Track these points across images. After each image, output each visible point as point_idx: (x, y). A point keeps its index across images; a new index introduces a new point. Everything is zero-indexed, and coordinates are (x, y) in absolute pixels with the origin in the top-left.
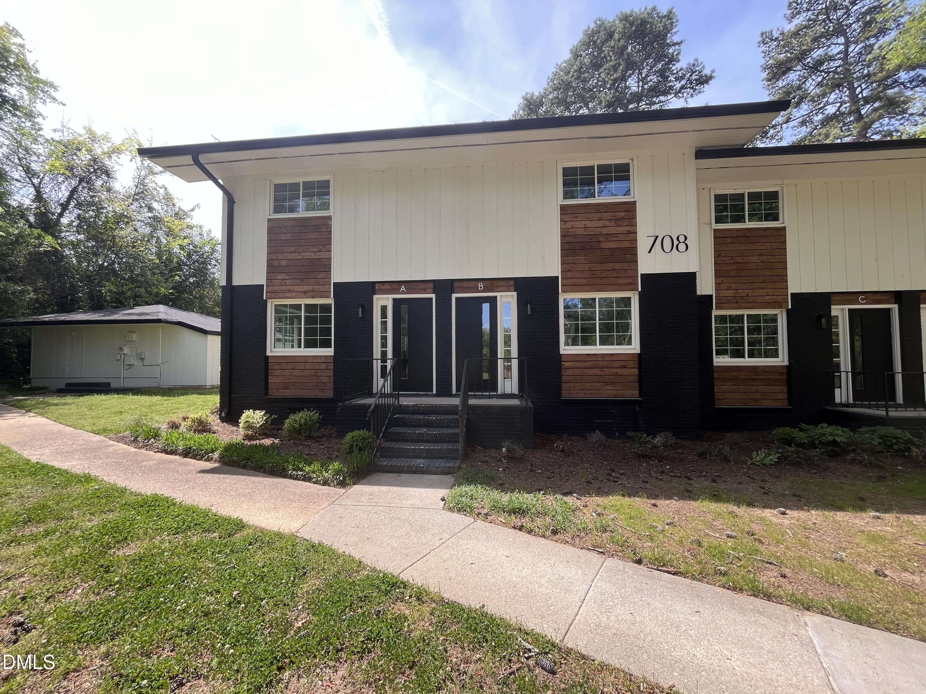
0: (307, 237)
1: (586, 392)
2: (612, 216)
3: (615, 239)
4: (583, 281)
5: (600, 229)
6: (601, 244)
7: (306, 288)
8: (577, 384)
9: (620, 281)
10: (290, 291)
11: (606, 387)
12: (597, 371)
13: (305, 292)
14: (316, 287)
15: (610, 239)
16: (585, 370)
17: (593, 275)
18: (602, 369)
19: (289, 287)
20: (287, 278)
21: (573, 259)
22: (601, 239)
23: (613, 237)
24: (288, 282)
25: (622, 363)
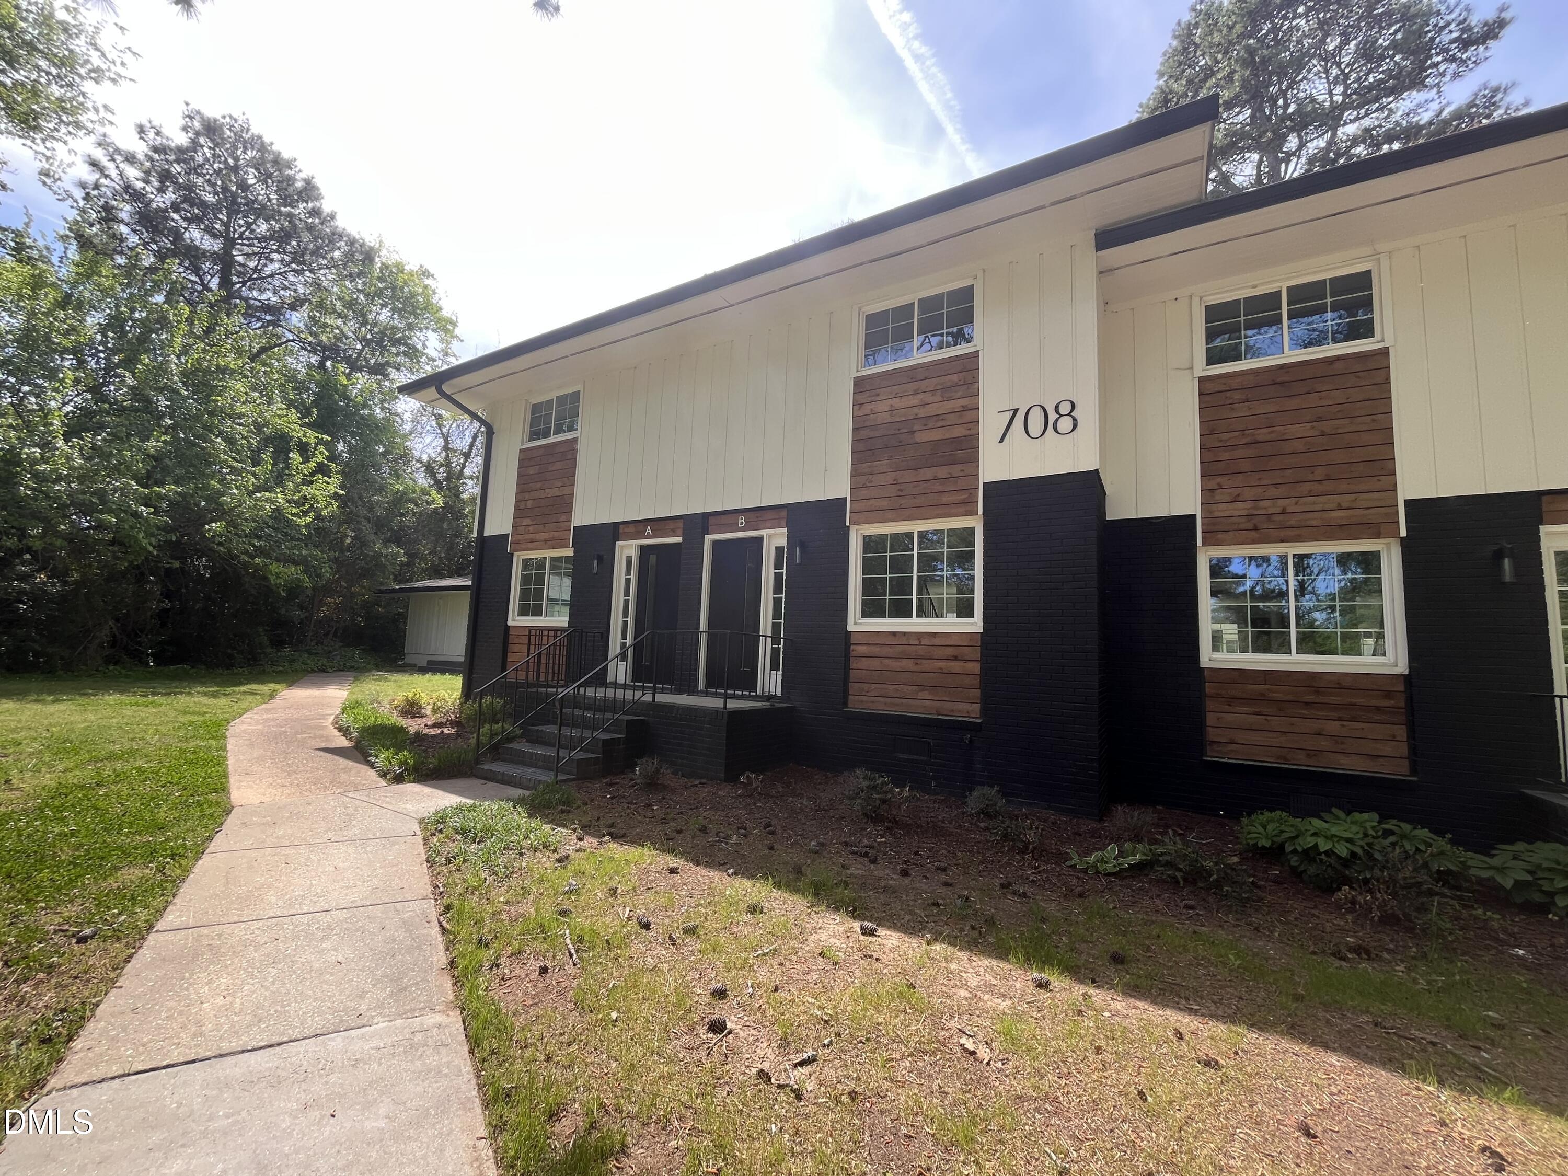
0: (554, 468)
1: (888, 700)
2: (936, 385)
3: (940, 424)
4: (884, 503)
5: (915, 410)
6: (916, 434)
7: (546, 536)
8: (873, 686)
9: (946, 499)
10: (532, 541)
11: (921, 695)
12: (908, 664)
13: (546, 541)
14: (557, 534)
15: (930, 426)
16: (887, 661)
17: (901, 490)
18: (916, 661)
19: (531, 536)
20: (531, 523)
21: (869, 467)
22: (916, 428)
23: (938, 420)
24: (531, 528)
25: (950, 652)
